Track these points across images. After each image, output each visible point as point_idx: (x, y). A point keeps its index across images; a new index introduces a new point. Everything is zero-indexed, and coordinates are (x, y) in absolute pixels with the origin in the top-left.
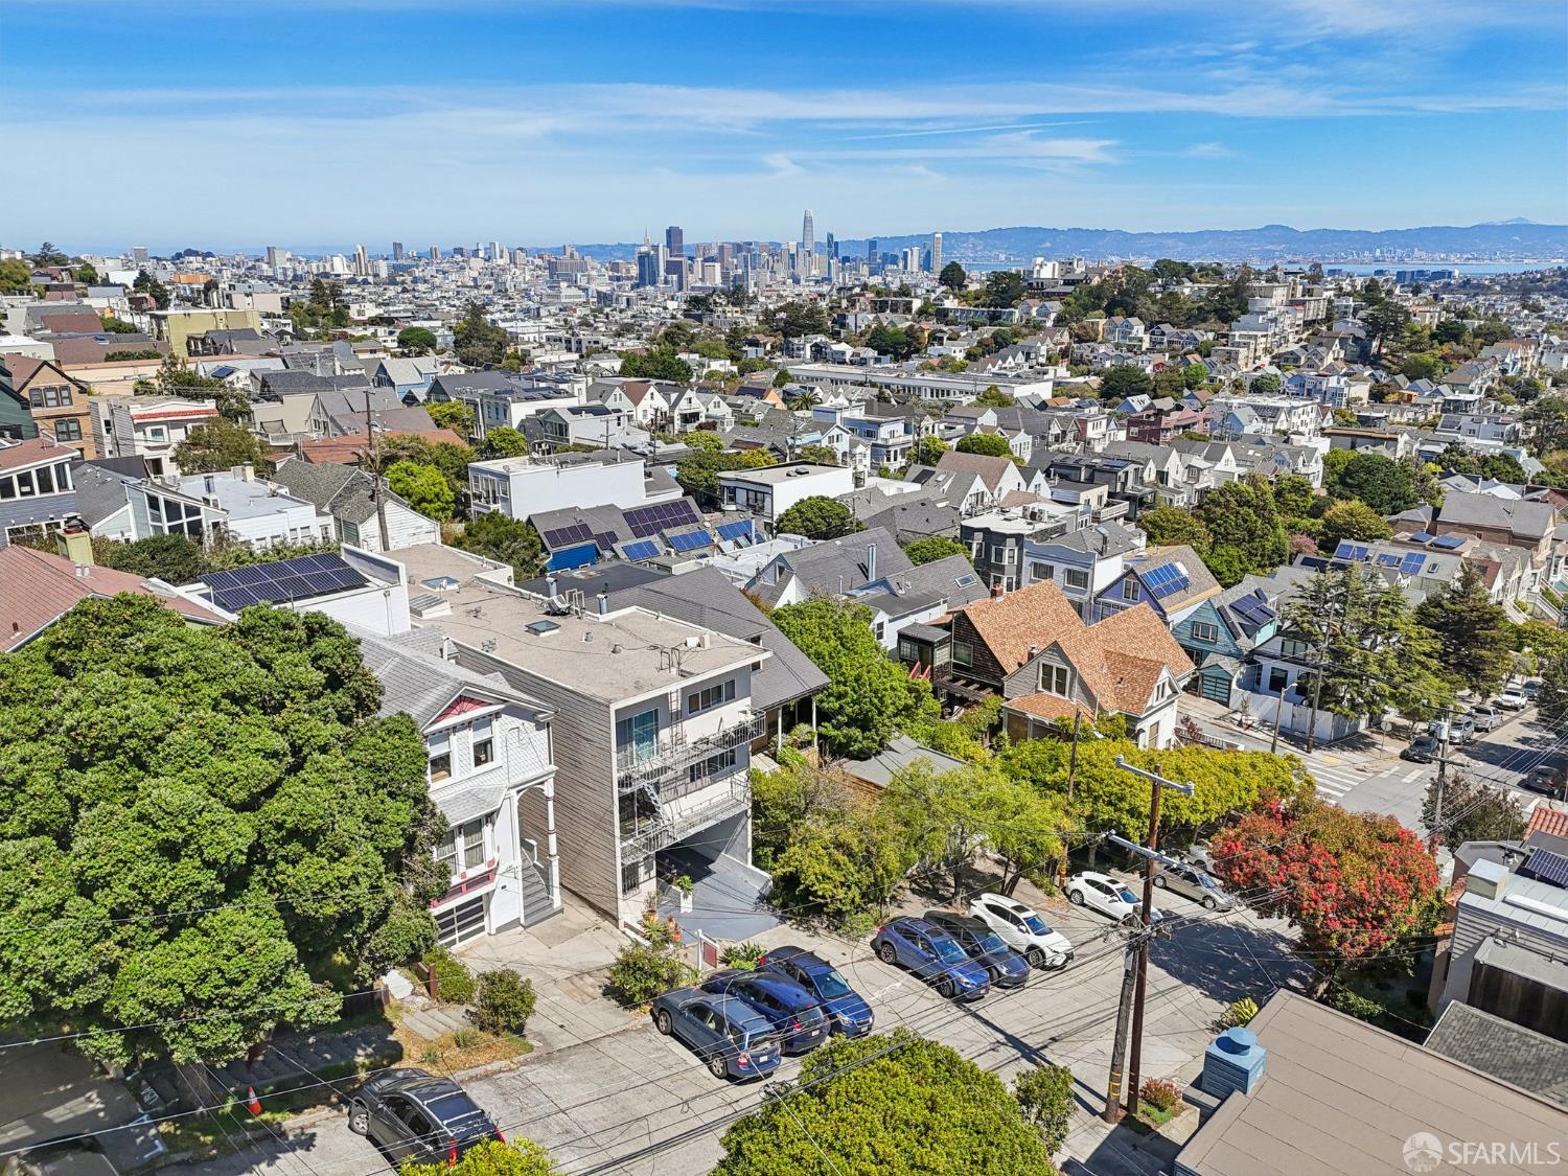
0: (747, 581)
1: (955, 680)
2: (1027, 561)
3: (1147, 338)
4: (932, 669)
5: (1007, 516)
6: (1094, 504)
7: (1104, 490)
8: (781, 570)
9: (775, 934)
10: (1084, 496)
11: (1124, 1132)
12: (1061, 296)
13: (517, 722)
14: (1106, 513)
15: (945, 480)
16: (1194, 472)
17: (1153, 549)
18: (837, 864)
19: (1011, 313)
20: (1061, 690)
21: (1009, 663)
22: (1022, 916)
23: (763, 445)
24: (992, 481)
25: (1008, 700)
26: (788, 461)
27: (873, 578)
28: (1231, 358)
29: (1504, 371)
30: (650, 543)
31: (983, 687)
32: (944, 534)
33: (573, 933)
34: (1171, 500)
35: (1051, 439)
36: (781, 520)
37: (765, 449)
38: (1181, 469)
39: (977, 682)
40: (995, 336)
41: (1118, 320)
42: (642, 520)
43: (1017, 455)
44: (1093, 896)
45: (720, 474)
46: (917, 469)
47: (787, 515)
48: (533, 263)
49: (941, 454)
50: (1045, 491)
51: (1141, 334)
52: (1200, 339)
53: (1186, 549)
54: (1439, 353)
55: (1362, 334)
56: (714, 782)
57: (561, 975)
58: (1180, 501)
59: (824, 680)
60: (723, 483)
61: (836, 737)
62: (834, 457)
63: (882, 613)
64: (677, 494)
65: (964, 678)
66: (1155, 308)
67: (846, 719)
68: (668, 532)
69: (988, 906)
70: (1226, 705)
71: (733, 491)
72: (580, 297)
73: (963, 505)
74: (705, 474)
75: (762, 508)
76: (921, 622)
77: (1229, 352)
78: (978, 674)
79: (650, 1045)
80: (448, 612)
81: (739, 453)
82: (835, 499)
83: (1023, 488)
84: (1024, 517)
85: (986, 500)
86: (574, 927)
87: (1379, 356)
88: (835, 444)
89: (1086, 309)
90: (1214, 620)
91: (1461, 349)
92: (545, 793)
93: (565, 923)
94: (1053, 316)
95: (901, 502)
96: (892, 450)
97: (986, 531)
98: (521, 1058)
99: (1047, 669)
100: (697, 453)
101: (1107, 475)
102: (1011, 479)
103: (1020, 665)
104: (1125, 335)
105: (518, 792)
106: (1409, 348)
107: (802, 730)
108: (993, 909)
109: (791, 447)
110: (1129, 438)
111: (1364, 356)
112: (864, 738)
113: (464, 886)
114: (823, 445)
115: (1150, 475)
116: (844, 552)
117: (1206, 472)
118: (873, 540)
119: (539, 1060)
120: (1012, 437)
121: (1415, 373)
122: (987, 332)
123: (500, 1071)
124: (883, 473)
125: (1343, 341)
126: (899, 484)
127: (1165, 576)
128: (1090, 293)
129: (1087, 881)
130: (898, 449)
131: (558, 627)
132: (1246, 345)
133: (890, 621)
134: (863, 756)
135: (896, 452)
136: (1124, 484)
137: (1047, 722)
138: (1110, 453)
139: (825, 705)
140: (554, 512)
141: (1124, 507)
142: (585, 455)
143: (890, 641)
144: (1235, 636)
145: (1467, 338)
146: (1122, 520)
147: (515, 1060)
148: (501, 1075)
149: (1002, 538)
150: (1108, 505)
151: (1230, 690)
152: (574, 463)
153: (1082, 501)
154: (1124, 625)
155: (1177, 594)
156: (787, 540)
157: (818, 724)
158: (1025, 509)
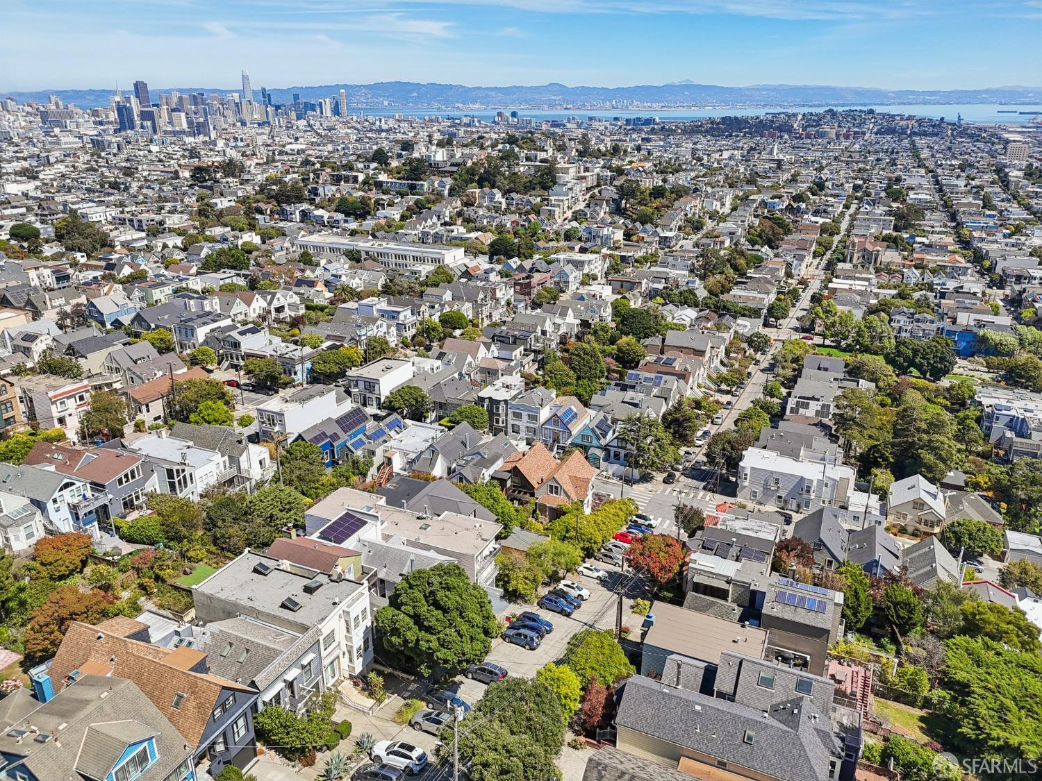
1: (514, 491)
2: (510, 411)
3: (503, 201)
4: (506, 489)
5: (496, 387)
6: (518, 356)
7: (522, 348)
8: (433, 451)
10: (513, 354)
12: (451, 173)
15: (452, 357)
17: (560, 399)
19: (422, 185)
21: (535, 484)
22: (574, 586)
23: (345, 338)
24: (473, 354)
25: (537, 499)
28: (551, 214)
29: (686, 215)
30: (360, 439)
34: (550, 345)
38: (551, 325)
39: (523, 492)
40: (417, 203)
41: (487, 190)
48: (23, 111)
50: (496, 353)
51: (501, 200)
52: (534, 202)
54: (654, 205)
55: (616, 197)
58: (553, 345)
63: (482, 468)
65: (518, 490)
66: (506, 182)
70: (599, 469)
71: (356, 382)
72: (77, 143)
75: (374, 390)
76: (496, 470)
77: (550, 211)
78: (523, 488)
83: (487, 355)
84: (504, 387)
87: (626, 209)
89: (468, 182)
90: (590, 433)
91: (664, 201)
94: (448, 187)
96: (408, 326)
97: (490, 398)
99: (551, 487)
101: (522, 340)
102: (482, 351)
104: (491, 200)
106: (640, 203)
108: (565, 585)
111: (618, 211)
116: (455, 438)
117: (561, 325)
120: (463, 306)
121: (645, 220)
122: (411, 199)
125: (607, 202)
126: (431, 361)
127: (568, 413)
128: (467, 172)
129: (584, 567)
130: (410, 325)
132: (559, 206)
133: (485, 471)
136: (530, 344)
137: (553, 507)
138: (517, 320)
144: (599, 439)
145: (668, 194)
149: (498, 402)
150: (525, 356)
151: (600, 462)
154: (572, 463)
155: (574, 421)
158: (504, 383)
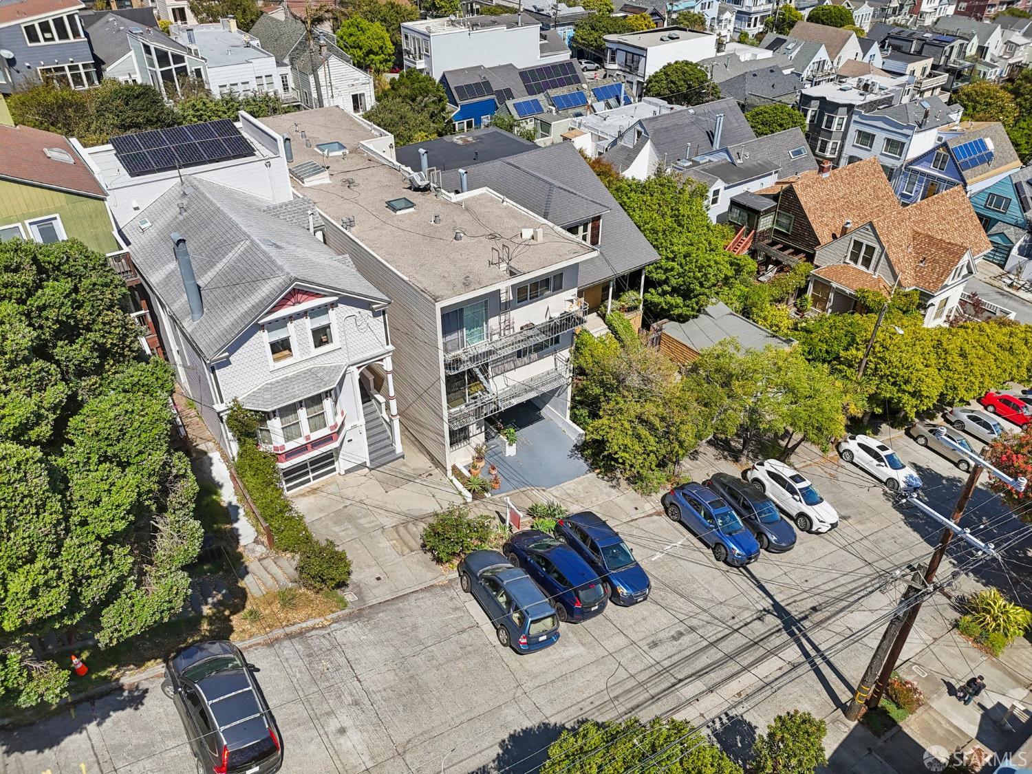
0: (611, 140)
1: (773, 244)
2: (853, 128)
4: (755, 234)
5: (843, 86)
6: (918, 74)
7: (929, 62)
8: (639, 133)
9: (580, 483)
10: (911, 67)
11: (861, 728)
13: (354, 310)
14: (928, 83)
15: (794, 48)
16: (1011, 47)
17: (967, 124)
18: (639, 437)
20: (867, 262)
21: (823, 234)
22: (798, 486)
23: (646, 10)
24: (834, 52)
25: (817, 267)
26: (665, 26)
27: (717, 146)
30: (536, 102)
31: (797, 252)
32: (784, 99)
33: (409, 479)
34: (985, 73)
35: (890, 11)
36: (650, 81)
37: (647, 14)
38: (1001, 44)
39: (793, 248)
42: (536, 79)
43: (858, 26)
44: (862, 457)
45: (605, 37)
46: (772, 36)
47: (654, 77)
49: (795, 22)
50: (878, 62)
53: (998, 126)
56: (540, 358)
57: (389, 522)
58: (992, 75)
59: (654, 255)
60: (607, 45)
61: (659, 304)
62: (703, 23)
63: (719, 181)
64: (565, 56)
65: (782, 243)
67: (669, 289)
68: (554, 93)
69: (769, 473)
70: (1002, 267)
71: (614, 52)
73: (805, 72)
74: (596, 35)
75: (637, 69)
76: (751, 191)
78: (794, 240)
79: (450, 604)
80: (327, 181)
81: (625, 17)
82: (697, 65)
83: (859, 59)
84: (858, 87)
85: (826, 67)
86: (411, 472)
88: (706, 11)
90: (1011, 195)
92: (385, 368)
93: (403, 468)
95: (753, 68)
96: (753, 17)
97: (822, 100)
98: (334, 615)
99: (858, 245)
100: (591, 16)
101: (935, 48)
102: (851, 49)
103: (834, 237)
105: (359, 368)
107: (631, 296)
108: (773, 476)
109: (669, 12)
110: (957, 12)
112: (685, 305)
113: (309, 445)
114: (696, 12)
115: (971, 50)
116: (696, 121)
117: (1022, 48)
118: (723, 110)
119: (351, 618)
120: (857, 8)
123: (314, 628)
124: (743, 39)
126: (755, 50)
127: (973, 150)
129: (860, 445)
130: (759, 16)
131: (412, 205)
133: (725, 188)
134: (682, 319)
135: (756, 19)
136: (948, 57)
137: (848, 292)
138: (940, 26)
139: (654, 275)
140: (463, 70)
141: (944, 78)
142: (493, 18)
143: (723, 206)
144: (1025, 209)
146: (939, 90)
147: (329, 617)
148: (313, 633)
149: (835, 107)
150: (930, 76)
151: (1008, 255)
152: (483, 26)
153: (908, 72)
154: (936, 208)
155: (980, 167)
156: (650, 103)
157: (646, 291)
158: (860, 81)
